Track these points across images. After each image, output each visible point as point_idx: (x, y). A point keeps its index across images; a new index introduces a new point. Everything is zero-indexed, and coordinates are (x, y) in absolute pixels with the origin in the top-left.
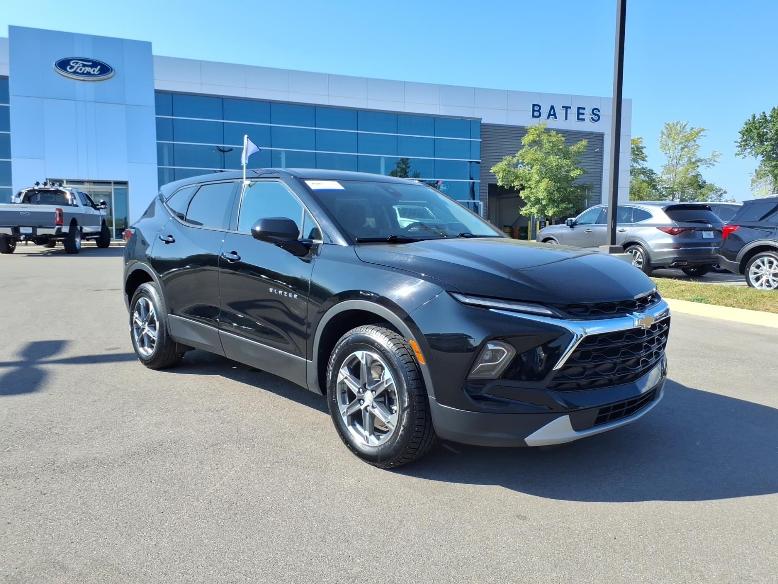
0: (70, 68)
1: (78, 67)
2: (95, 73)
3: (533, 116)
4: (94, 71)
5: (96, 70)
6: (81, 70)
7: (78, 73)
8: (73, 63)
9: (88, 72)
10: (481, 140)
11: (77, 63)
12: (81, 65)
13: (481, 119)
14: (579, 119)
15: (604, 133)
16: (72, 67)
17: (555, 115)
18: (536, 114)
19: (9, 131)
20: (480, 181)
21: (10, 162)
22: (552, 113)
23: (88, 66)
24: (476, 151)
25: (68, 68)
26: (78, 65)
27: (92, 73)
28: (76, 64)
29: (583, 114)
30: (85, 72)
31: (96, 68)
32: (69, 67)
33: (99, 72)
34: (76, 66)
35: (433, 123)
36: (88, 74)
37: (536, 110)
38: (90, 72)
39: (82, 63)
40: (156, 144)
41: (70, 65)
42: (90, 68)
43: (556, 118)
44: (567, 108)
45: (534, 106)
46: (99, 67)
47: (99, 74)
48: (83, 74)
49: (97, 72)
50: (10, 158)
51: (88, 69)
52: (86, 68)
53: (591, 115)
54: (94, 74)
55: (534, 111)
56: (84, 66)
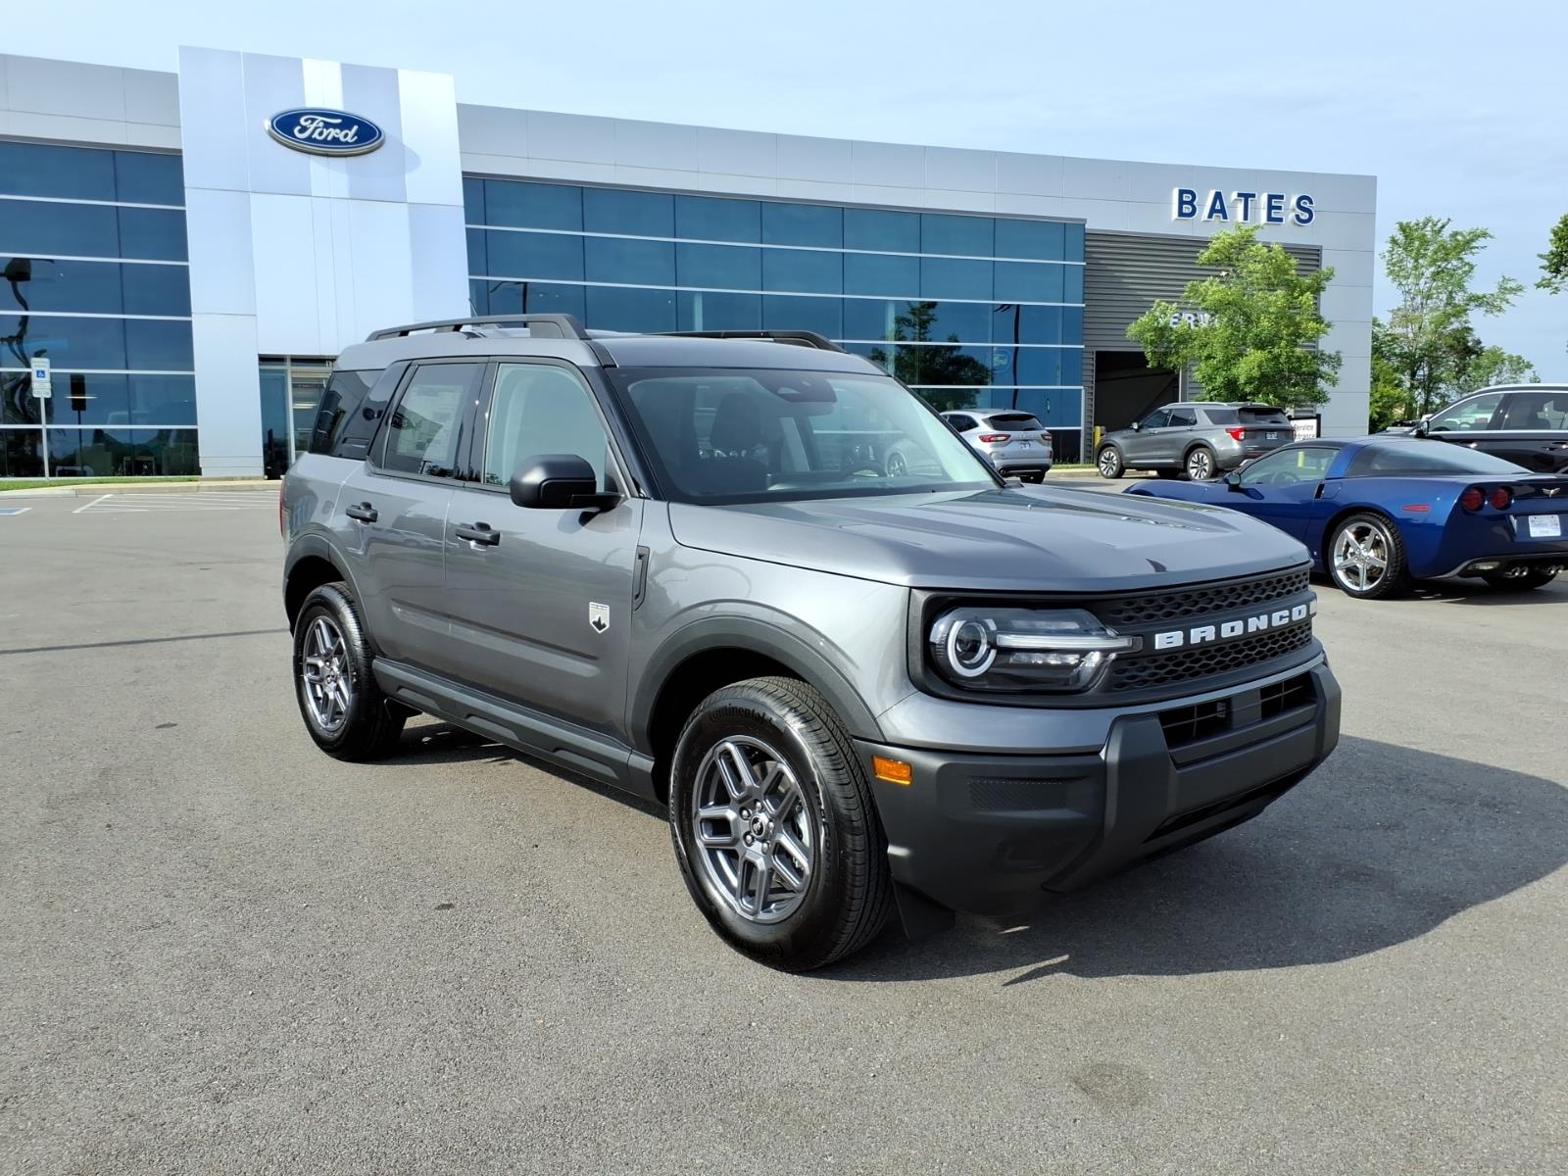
0: (301, 131)
1: (316, 128)
2: (348, 139)
3: (1181, 214)
4: (346, 136)
5: (351, 134)
6: (321, 134)
7: (315, 140)
8: (306, 120)
9: (334, 137)
10: (1084, 264)
11: (313, 120)
12: (321, 124)
13: (1085, 220)
14: (1270, 218)
15: (1321, 247)
16: (303, 129)
17: (1223, 211)
18: (1187, 209)
19: (187, 260)
20: (1083, 347)
21: (190, 322)
22: (1218, 206)
23: (335, 126)
24: (1076, 285)
25: (296, 130)
26: (315, 124)
27: (342, 139)
28: (312, 123)
29: (1280, 208)
30: (329, 138)
31: (350, 130)
32: (299, 128)
33: (356, 138)
34: (312, 127)
35: (992, 229)
36: (336, 141)
37: (1187, 202)
38: (338, 139)
39: (322, 121)
40: (468, 281)
41: (299, 124)
42: (338, 131)
43: (1225, 217)
44: (1246, 197)
45: (1182, 192)
46: (355, 128)
47: (356, 142)
48: (325, 141)
49: (353, 137)
50: (188, 313)
51: (333, 133)
52: (331, 130)
53: (1294, 210)
54: (347, 143)
55: (1181, 203)
56: (327, 125)
